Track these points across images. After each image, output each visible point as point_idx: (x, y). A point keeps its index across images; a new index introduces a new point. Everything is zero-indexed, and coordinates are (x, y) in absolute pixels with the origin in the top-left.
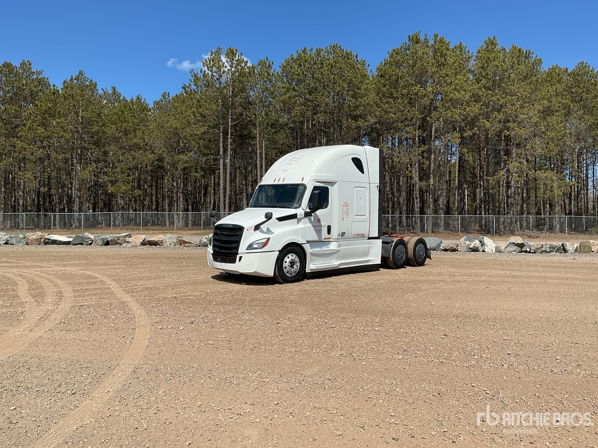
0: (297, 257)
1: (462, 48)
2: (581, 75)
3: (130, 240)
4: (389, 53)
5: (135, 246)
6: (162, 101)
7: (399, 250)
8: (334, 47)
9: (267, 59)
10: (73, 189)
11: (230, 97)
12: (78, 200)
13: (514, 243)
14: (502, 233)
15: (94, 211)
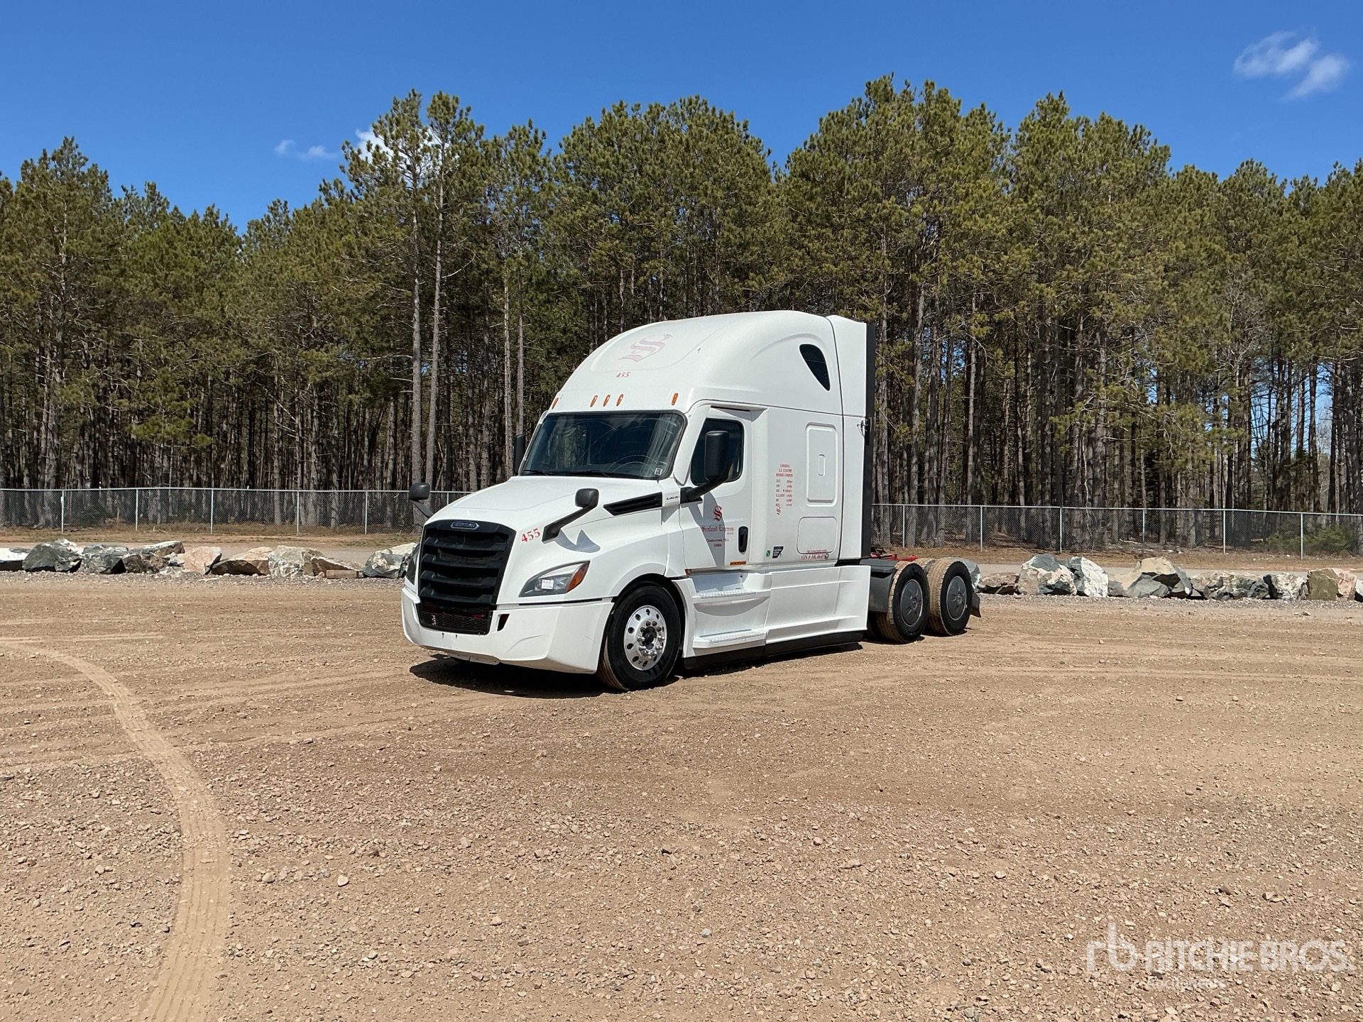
0: (661, 617)
1: (985, 118)
2: (1249, 190)
3: (180, 559)
4: (821, 120)
5: (193, 576)
6: (269, 221)
7: (909, 594)
8: (690, 104)
9: (530, 126)
10: (43, 429)
11: (438, 212)
12: (52, 456)
13: (1152, 574)
14: (1077, 547)
15: (95, 485)
